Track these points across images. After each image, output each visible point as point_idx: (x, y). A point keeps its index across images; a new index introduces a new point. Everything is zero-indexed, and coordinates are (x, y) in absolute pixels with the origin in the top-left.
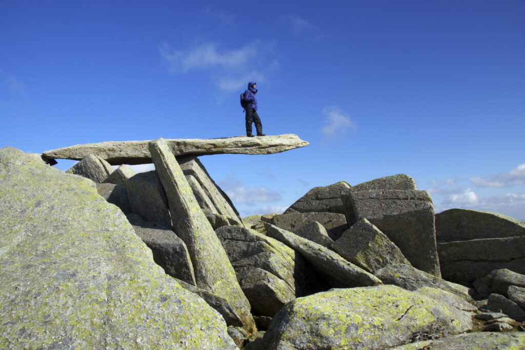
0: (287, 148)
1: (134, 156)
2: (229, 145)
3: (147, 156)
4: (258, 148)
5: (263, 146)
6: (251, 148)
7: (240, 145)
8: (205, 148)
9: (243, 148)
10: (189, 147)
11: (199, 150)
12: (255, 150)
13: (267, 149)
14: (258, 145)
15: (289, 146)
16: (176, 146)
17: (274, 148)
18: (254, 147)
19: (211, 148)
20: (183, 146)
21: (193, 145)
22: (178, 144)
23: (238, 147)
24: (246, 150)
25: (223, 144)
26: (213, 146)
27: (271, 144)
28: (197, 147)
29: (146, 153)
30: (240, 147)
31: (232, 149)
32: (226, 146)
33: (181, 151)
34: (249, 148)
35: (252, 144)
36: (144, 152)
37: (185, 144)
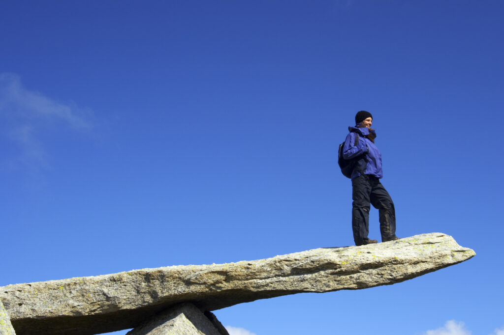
0: (411, 270)
1: (49, 315)
2: (261, 271)
3: (78, 312)
4: (332, 274)
5: (343, 269)
6: (314, 275)
7: (287, 269)
8: (205, 283)
9: (296, 277)
10: (171, 284)
11: (193, 288)
12: (325, 280)
13: (355, 276)
14: (330, 265)
15: (416, 263)
16: (143, 284)
17: (374, 271)
18: (322, 273)
19: (218, 282)
20: (157, 282)
21: (180, 278)
22: (148, 277)
23: (284, 275)
24: (303, 280)
25: (245, 271)
26: (222, 277)
27: (364, 262)
28: (188, 283)
29: (76, 304)
30: (288, 275)
31: (268, 281)
32: (253, 276)
33: (154, 294)
34: (309, 276)
35: (316, 264)
36: (71, 302)
37: (162, 277)
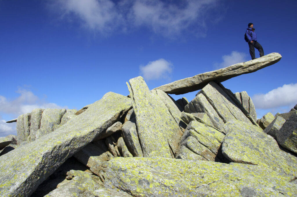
0: (263, 64)
1: (181, 87)
2: (225, 71)
3: (187, 86)
4: (242, 69)
5: (244, 67)
6: (237, 70)
7: (231, 69)
8: (212, 76)
9: (233, 71)
10: (205, 77)
11: (210, 77)
12: (240, 71)
13: (248, 68)
14: (241, 67)
15: (264, 62)
16: (200, 78)
17: (253, 66)
18: (239, 69)
19: (215, 75)
20: (202, 77)
21: (207, 75)
22: (200, 76)
23: (230, 71)
24: (235, 72)
25: (221, 71)
26: (216, 74)
27: (250, 64)
28: (209, 76)
29: (186, 84)
30: (231, 71)
31: (226, 73)
32: (223, 72)
33: (202, 80)
34: (236, 70)
35: (238, 67)
36: (185, 84)
37: (203, 75)
